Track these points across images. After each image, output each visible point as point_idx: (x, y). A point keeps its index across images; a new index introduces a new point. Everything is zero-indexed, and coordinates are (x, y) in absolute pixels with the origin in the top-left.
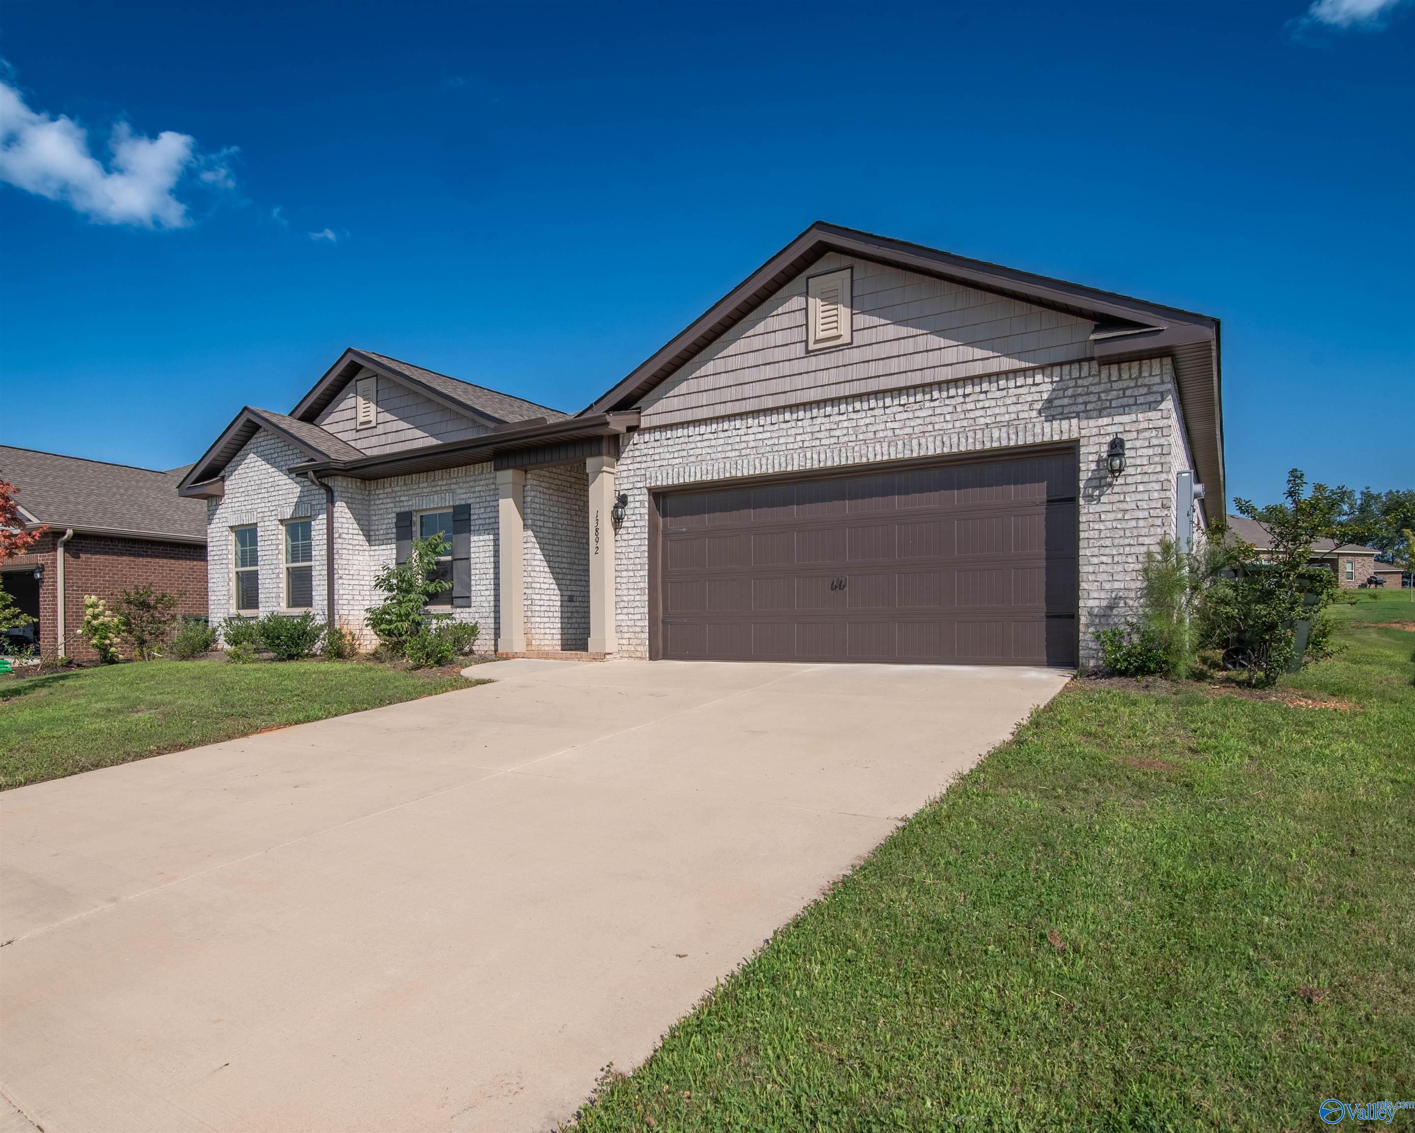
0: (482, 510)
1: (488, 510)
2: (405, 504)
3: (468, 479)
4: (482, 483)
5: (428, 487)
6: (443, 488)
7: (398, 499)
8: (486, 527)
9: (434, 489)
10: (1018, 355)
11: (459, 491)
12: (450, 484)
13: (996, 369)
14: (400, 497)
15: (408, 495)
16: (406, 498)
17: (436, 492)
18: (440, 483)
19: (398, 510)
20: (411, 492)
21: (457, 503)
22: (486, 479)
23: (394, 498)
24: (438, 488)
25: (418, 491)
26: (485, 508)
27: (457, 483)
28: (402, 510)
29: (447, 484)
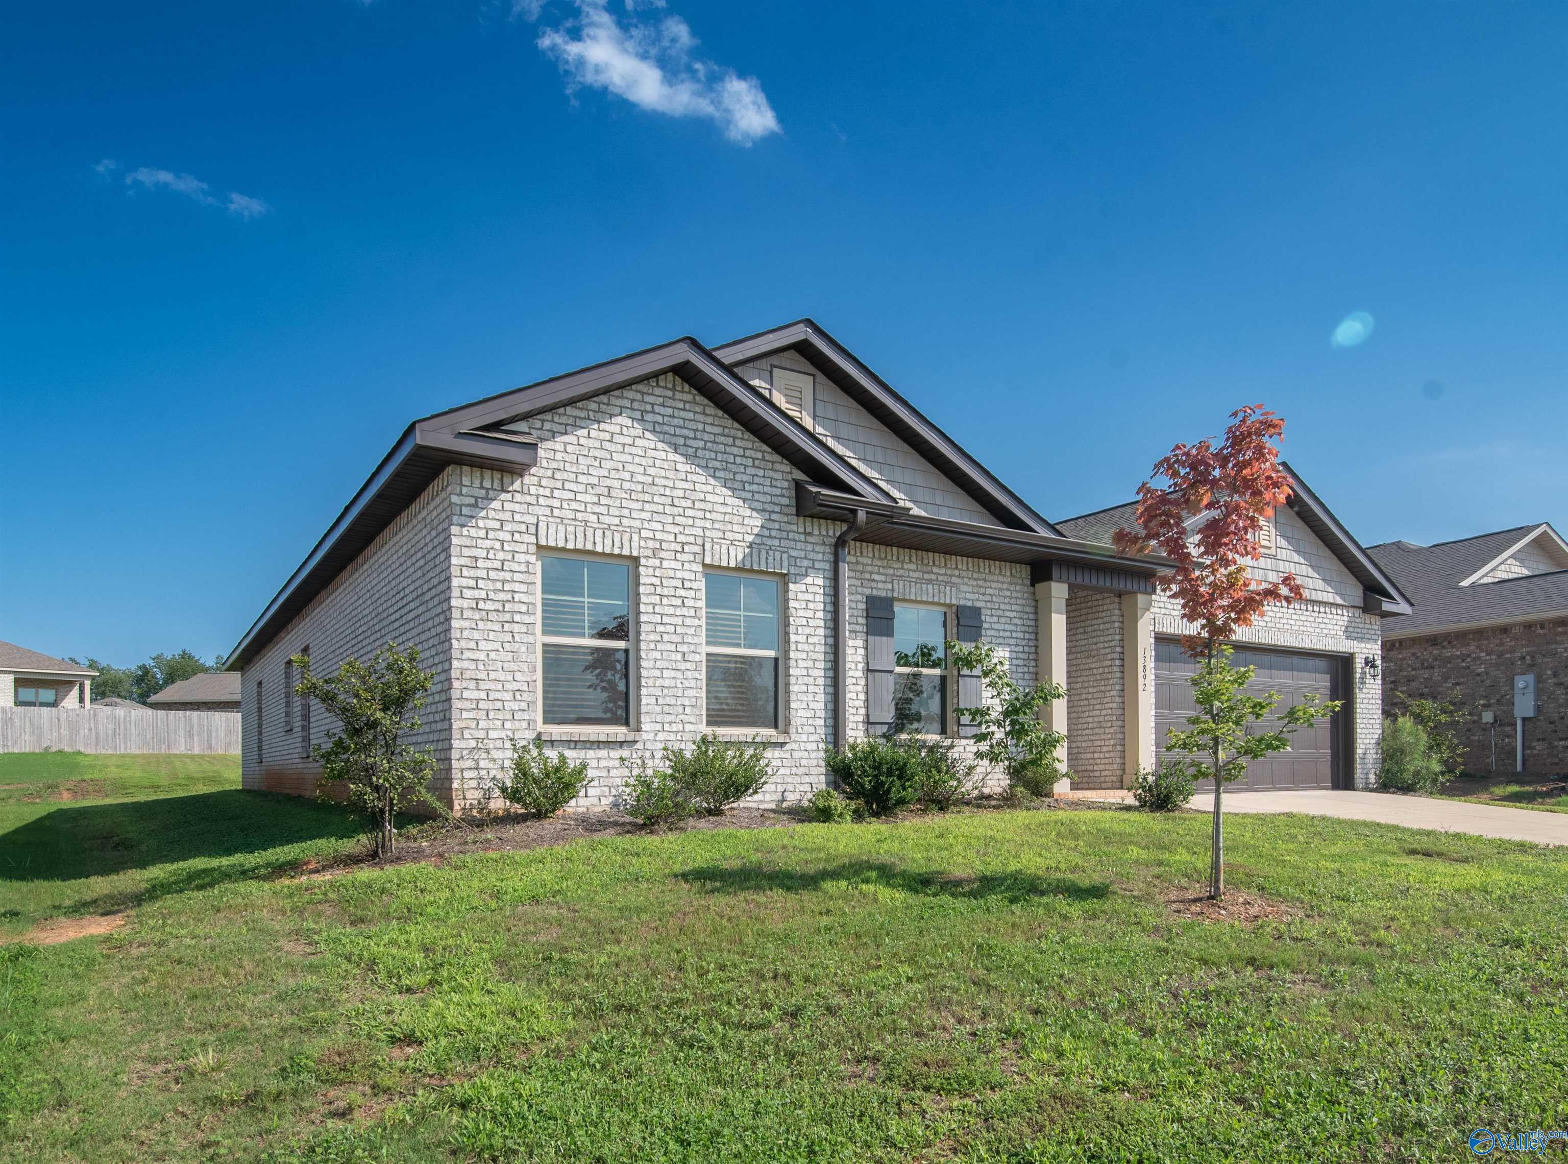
0: (995, 619)
1: (1003, 620)
2: (880, 585)
3: (975, 576)
4: (994, 585)
5: (917, 570)
6: (940, 578)
7: (867, 576)
8: (1001, 640)
9: (926, 576)
10: (1342, 596)
11: (964, 588)
12: (951, 576)
13: (1331, 601)
14: (871, 573)
15: (886, 575)
16: (883, 578)
17: (930, 581)
18: (935, 570)
19: (868, 592)
20: (891, 571)
21: (962, 602)
22: (998, 582)
23: (862, 572)
24: (933, 577)
25: (901, 572)
26: (999, 617)
27: (959, 576)
28: (875, 592)
29: (945, 574)
